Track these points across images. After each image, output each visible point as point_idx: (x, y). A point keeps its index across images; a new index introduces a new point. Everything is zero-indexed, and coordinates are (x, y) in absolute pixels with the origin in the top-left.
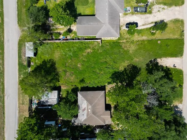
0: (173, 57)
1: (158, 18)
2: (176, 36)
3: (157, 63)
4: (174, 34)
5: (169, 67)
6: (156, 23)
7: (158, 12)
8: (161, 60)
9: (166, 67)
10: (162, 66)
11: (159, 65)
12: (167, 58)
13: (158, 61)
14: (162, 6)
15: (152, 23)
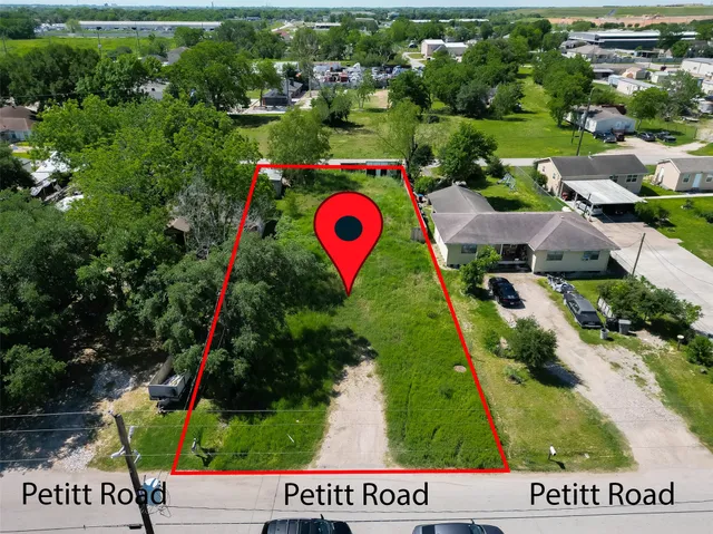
0: (389, 420)
1: (579, 363)
2: (514, 437)
3: (355, 363)
4: (521, 426)
5: (333, 404)
7: (608, 365)
8: (369, 376)
9: (336, 394)
10: (341, 379)
11: (347, 368)
12: (382, 397)
13: (364, 364)
14: (650, 376)
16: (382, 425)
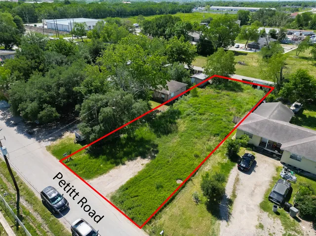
0: (128, 182)
3: (144, 157)
4: (172, 217)
5: (118, 167)
6: (230, 202)
7: (257, 223)
8: (142, 164)
9: (124, 164)
10: (132, 160)
11: (139, 158)
12: (136, 174)
13: (146, 159)
15: (234, 196)
16: (124, 183)
